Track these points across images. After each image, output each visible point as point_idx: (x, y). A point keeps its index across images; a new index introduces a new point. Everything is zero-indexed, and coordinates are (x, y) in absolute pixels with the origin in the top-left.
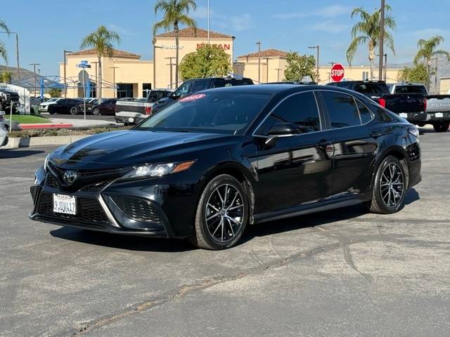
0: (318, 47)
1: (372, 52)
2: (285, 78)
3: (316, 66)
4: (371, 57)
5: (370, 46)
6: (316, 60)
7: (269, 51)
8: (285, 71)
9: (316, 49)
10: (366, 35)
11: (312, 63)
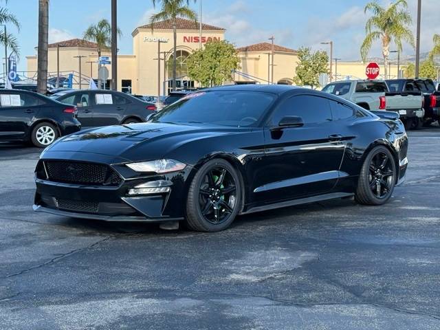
0: (331, 43)
1: (386, 48)
2: (296, 75)
3: (329, 63)
4: (385, 54)
5: (384, 42)
6: (329, 57)
7: (261, 45)
8: (297, 69)
9: (329, 45)
10: (379, 30)
11: (324, 59)
